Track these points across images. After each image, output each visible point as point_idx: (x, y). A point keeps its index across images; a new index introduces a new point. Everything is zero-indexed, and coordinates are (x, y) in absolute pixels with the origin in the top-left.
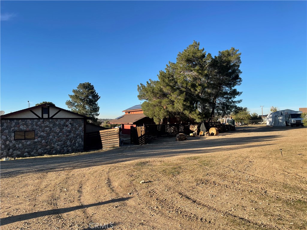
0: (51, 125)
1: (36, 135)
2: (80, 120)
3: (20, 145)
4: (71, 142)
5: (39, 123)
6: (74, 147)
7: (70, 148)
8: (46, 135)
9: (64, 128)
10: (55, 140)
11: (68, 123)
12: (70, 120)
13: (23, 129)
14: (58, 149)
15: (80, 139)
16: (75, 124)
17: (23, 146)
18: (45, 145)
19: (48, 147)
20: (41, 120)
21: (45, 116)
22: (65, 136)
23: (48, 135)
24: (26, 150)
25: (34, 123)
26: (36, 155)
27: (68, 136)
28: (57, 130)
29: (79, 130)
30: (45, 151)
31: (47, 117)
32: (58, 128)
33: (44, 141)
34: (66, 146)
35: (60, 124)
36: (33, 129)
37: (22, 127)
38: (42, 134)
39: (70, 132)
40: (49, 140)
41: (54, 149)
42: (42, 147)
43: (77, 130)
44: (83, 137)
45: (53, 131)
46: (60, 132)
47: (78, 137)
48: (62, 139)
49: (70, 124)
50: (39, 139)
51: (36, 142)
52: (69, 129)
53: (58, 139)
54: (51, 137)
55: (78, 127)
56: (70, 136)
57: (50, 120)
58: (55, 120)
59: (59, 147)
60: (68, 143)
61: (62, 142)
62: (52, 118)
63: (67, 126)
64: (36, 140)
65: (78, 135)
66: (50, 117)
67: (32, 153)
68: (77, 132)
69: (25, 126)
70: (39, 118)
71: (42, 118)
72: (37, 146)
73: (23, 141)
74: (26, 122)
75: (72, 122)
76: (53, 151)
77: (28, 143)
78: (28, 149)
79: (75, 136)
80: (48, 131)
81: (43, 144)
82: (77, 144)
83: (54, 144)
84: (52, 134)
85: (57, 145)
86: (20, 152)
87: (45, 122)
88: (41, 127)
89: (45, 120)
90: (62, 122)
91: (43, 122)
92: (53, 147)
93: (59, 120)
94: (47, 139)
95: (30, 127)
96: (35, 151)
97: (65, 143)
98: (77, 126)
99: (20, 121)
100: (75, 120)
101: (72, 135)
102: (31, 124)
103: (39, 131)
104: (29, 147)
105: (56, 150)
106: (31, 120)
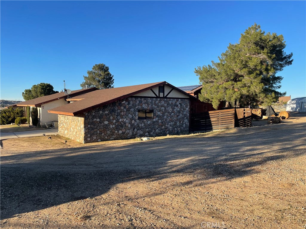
0: (166, 105)
1: (154, 115)
2: (187, 100)
3: (143, 125)
4: (180, 122)
5: (157, 102)
6: (182, 128)
7: (179, 129)
8: (162, 115)
9: (175, 108)
10: (168, 120)
11: (178, 103)
12: (180, 100)
13: (144, 108)
14: (171, 130)
15: (187, 120)
16: (183, 104)
17: (145, 125)
18: (161, 125)
19: (163, 127)
20: (159, 99)
21: (161, 95)
22: (176, 115)
23: (163, 114)
24: (147, 130)
25: (153, 102)
26: (154, 135)
27: (178, 116)
28: (170, 110)
29: (186, 111)
30: (161, 131)
31: (163, 96)
32: (171, 108)
33: (160, 121)
34: (176, 126)
35: (172, 104)
36: (152, 108)
37: (144, 106)
38: (159, 113)
39: (179, 112)
40: (164, 121)
41: (167, 129)
42: (159, 127)
43: (184, 110)
44: (189, 118)
45: (167, 110)
46: (172, 112)
47: (185, 118)
48: (173, 119)
49: (180, 104)
50: (157, 119)
51: (154, 122)
52: (178, 109)
53: (171, 119)
54: (165, 117)
55: (185, 108)
56: (179, 117)
57: (165, 99)
58: (168, 99)
59: (171, 127)
60: (178, 124)
61: (173, 123)
62: (166, 97)
63: (177, 106)
64: (154, 120)
65: (185, 115)
66: (165, 96)
67: (152, 133)
68: (185, 113)
69: (146, 105)
70: (157, 97)
71: (159, 97)
72: (155, 126)
73: (145, 120)
74: (147, 100)
75: (181, 102)
76: (166, 131)
77: (149, 122)
78: (148, 129)
79: (183, 116)
80: (164, 110)
81: (160, 124)
82: (184, 124)
83: (168, 124)
84: (166, 113)
85: (170, 125)
86: (142, 132)
87: (161, 102)
88: (158, 107)
89: (162, 99)
90: (174, 102)
91: (160, 101)
92: (167, 127)
93: (171, 99)
94: (162, 119)
95: (150, 106)
96: (154, 131)
97: (176, 123)
98: (184, 106)
99: (143, 99)
100: (183, 100)
101: (181, 115)
102: (151, 103)
103: (157, 111)
104: (149, 127)
105: (169, 130)
106: (151, 99)
